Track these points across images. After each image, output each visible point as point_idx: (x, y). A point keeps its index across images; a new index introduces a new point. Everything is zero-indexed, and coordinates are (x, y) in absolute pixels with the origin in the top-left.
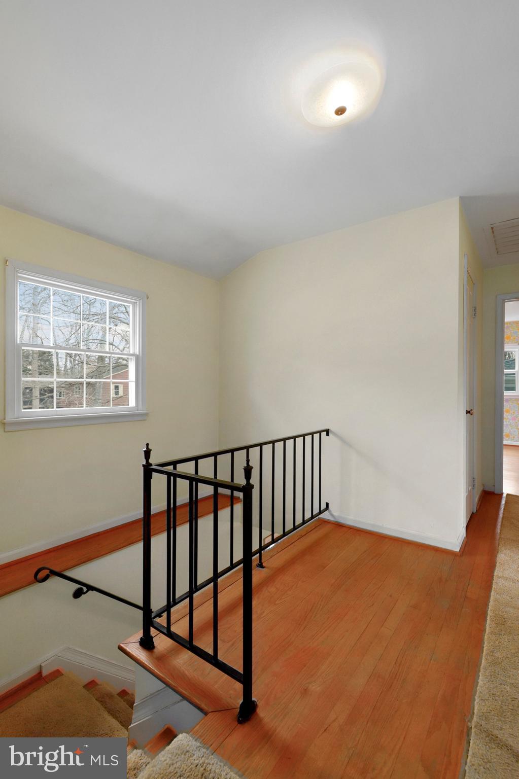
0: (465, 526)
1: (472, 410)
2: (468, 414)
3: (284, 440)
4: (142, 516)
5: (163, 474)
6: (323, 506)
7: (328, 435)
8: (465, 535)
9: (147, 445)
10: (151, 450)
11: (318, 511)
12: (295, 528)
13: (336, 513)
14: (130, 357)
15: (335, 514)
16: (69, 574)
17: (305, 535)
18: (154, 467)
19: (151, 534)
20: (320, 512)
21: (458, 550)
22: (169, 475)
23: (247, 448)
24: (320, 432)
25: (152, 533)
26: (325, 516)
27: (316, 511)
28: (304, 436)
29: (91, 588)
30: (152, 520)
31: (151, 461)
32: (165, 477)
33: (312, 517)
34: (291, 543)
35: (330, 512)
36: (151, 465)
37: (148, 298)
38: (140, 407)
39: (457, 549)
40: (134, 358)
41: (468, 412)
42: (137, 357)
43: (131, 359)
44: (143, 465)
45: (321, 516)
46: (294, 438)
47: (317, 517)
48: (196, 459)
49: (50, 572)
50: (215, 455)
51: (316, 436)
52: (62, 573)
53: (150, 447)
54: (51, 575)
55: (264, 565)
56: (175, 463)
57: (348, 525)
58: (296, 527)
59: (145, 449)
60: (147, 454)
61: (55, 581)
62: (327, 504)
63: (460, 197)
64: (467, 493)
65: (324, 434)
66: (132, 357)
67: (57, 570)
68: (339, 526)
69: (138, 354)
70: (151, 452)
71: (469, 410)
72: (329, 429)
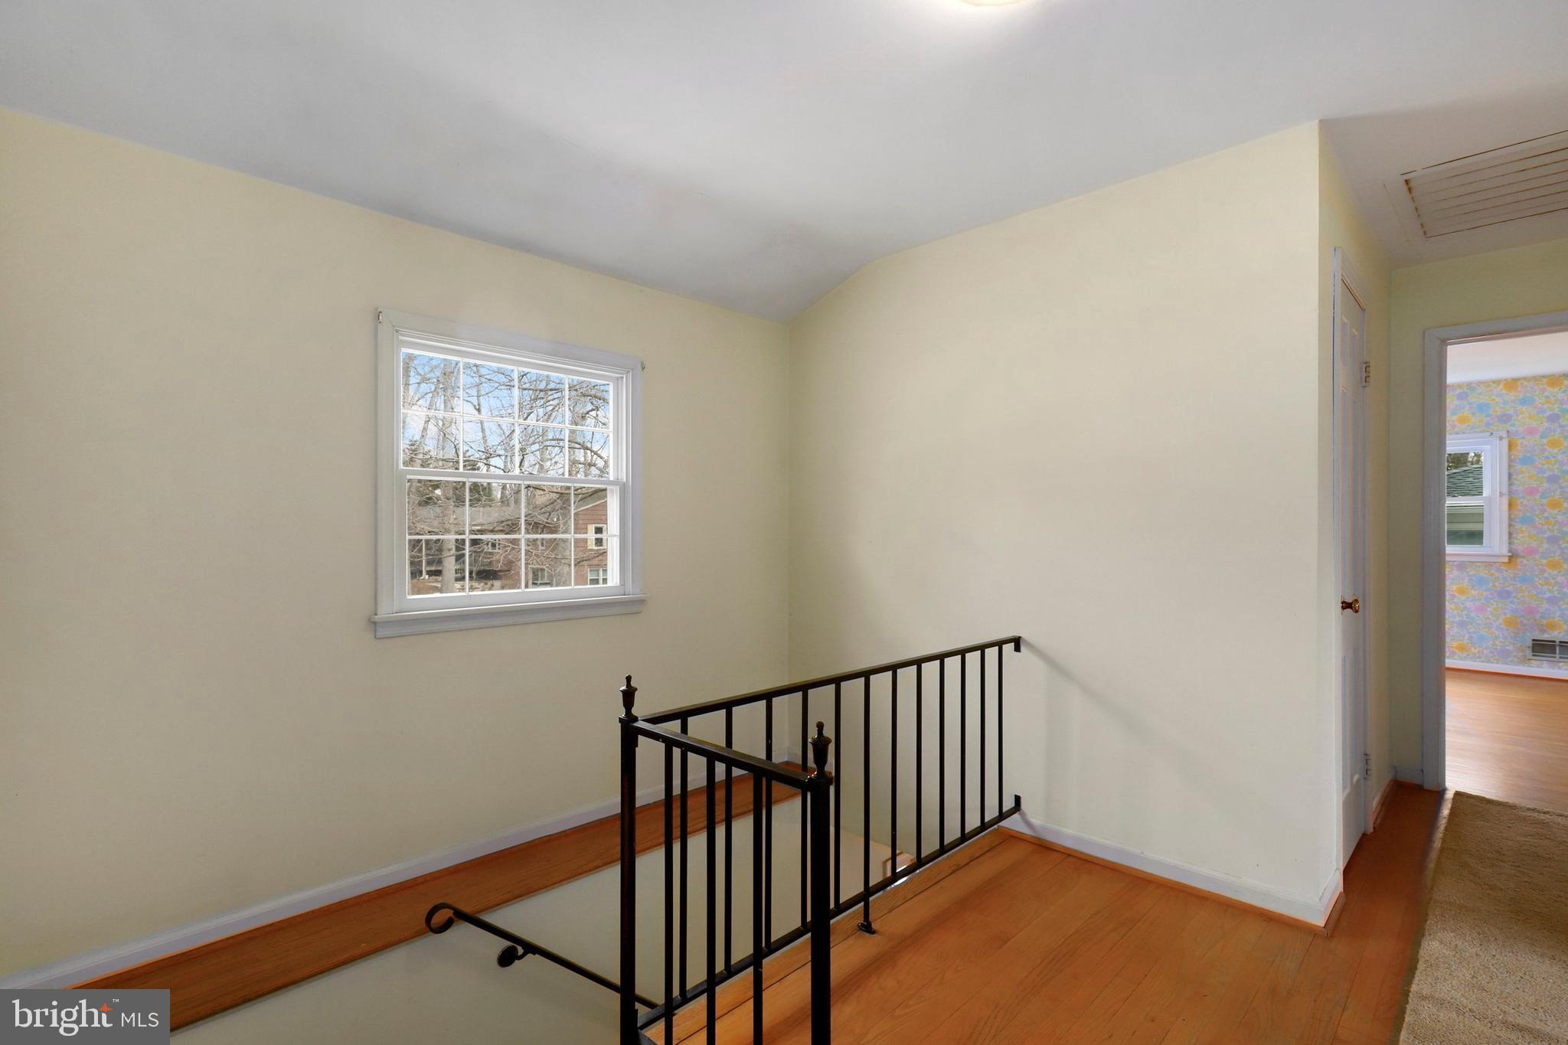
0: (1342, 868)
1: (1356, 601)
2: (1349, 611)
3: (918, 662)
4: (619, 811)
5: (657, 739)
6: (1009, 804)
7: (1017, 649)
8: (1341, 889)
9: (629, 679)
10: (636, 689)
11: (996, 814)
12: (943, 849)
13: (1036, 818)
14: (609, 487)
15: (1036, 821)
16: (491, 918)
17: (967, 864)
18: (641, 724)
19: (636, 851)
20: (1002, 816)
21: (1322, 923)
22: (670, 743)
23: (837, 681)
24: (1000, 644)
25: (637, 848)
26: (1013, 823)
27: (991, 813)
28: (962, 653)
29: (531, 949)
30: (638, 818)
31: (635, 711)
32: (661, 746)
33: (984, 826)
34: (935, 881)
35: (1023, 816)
36: (636, 719)
37: (643, 368)
38: (630, 587)
39: (1319, 920)
40: (616, 489)
41: (1346, 605)
42: (623, 488)
43: (612, 490)
44: (621, 720)
45: (1004, 823)
46: (941, 657)
47: (996, 826)
48: (728, 705)
49: (454, 914)
50: (768, 696)
51: (992, 654)
52: (477, 915)
53: (633, 684)
54: (456, 919)
55: (874, 926)
56: (683, 715)
57: (1064, 847)
58: (946, 848)
59: (624, 688)
60: (629, 696)
61: (463, 932)
62: (1018, 799)
63: (1320, 121)
64: (1348, 791)
65: (1008, 648)
66: (614, 487)
67: (466, 908)
68: (1042, 847)
69: (625, 480)
70: (636, 693)
71: (1349, 600)
72: (1020, 637)
